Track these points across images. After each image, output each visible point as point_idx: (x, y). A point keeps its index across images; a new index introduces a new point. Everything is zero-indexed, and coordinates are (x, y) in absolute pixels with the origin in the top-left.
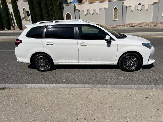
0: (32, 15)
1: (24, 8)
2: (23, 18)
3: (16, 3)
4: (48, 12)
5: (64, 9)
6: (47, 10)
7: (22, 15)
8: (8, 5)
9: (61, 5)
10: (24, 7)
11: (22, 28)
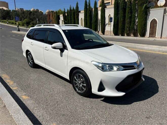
0: (115, 21)
1: (110, 15)
2: (107, 24)
3: (105, 10)
4: (131, 18)
5: (150, 14)
6: (130, 15)
7: (107, 21)
8: (99, 12)
9: (147, 10)
10: (110, 13)
11: (104, 33)
